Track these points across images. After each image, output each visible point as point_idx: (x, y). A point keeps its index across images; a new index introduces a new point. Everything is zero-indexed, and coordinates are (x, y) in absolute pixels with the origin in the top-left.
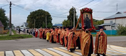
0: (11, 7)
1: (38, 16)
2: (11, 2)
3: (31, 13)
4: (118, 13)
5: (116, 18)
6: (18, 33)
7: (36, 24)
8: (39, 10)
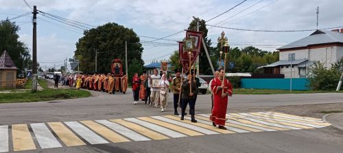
0: (37, 21)
1: (105, 40)
2: (35, 7)
3: (85, 33)
4: (318, 32)
5: (310, 47)
6: (53, 87)
7: (100, 64)
8: (109, 25)
